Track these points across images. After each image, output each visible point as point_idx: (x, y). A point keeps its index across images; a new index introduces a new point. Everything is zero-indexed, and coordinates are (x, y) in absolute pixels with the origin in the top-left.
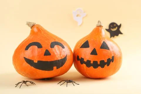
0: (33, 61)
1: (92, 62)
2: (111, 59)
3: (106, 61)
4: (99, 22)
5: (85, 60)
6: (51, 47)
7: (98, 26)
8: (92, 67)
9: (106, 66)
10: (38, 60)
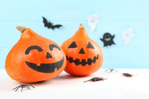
0: (36, 64)
1: (81, 61)
2: (96, 57)
3: (92, 59)
4: (81, 25)
5: (74, 59)
6: (50, 50)
7: (81, 29)
8: (80, 65)
9: (93, 63)
10: (41, 63)
